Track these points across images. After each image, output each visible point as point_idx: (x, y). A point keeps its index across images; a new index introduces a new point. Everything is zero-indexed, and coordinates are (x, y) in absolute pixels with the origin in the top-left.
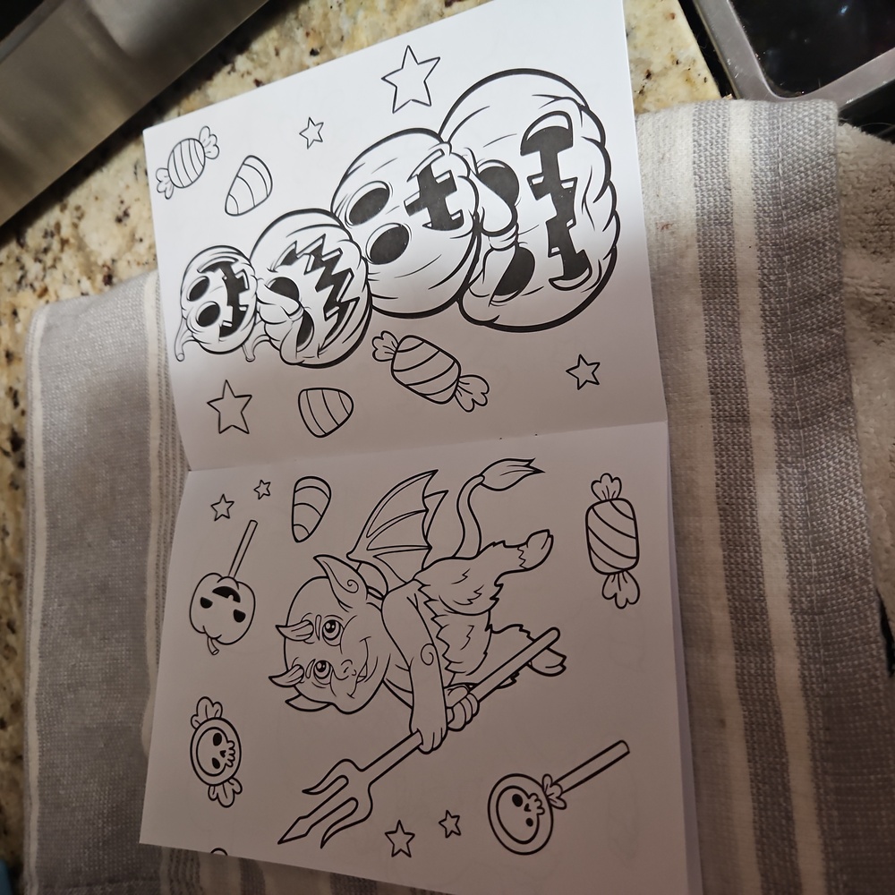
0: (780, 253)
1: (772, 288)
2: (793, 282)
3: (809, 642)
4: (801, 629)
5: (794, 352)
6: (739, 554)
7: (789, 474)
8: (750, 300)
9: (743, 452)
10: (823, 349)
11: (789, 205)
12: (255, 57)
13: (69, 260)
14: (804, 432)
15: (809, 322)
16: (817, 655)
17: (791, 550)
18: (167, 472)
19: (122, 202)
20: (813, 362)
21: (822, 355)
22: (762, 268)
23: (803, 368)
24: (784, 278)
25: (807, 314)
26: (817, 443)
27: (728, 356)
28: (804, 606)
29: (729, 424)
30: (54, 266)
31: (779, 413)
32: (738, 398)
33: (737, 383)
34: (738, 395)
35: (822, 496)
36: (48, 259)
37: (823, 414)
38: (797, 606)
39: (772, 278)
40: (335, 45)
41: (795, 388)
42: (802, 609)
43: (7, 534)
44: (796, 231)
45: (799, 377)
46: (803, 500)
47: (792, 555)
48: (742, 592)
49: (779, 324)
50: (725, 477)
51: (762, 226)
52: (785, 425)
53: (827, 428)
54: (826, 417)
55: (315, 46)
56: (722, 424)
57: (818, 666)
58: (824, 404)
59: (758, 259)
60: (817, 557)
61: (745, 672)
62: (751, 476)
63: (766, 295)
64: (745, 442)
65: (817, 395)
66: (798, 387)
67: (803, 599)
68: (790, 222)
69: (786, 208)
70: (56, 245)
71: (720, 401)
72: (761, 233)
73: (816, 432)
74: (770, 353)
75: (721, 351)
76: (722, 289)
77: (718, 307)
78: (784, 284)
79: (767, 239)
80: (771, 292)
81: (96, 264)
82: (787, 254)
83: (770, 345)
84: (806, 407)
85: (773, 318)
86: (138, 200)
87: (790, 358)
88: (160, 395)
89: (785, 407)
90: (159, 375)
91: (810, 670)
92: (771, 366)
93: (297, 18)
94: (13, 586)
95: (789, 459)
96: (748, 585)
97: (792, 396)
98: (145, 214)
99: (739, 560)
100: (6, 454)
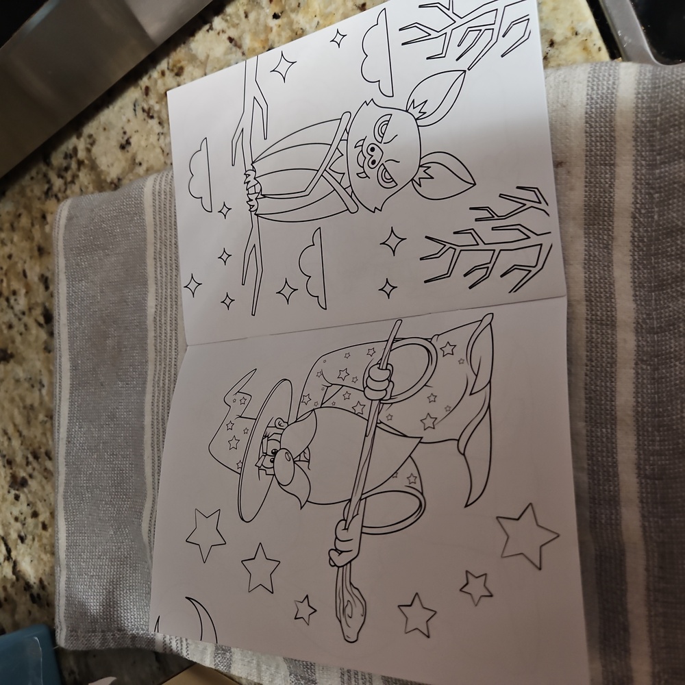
0: (651, 191)
1: (641, 219)
2: (659, 216)
3: (649, 500)
4: (644, 490)
5: (655, 272)
6: (599, 430)
8: (623, 228)
9: (610, 351)
10: (678, 272)
12: (228, 18)
13: (84, 177)
14: (658, 337)
15: (669, 249)
16: (655, 511)
17: (640, 429)
19: (125, 133)
20: (670, 281)
21: (677, 277)
22: (635, 203)
23: (661, 286)
24: (653, 212)
25: (668, 242)
26: (668, 347)
27: (602, 272)
28: (647, 472)
29: (599, 326)
30: (73, 182)
31: (640, 321)
32: (608, 307)
33: (608, 295)
34: (608, 304)
35: (668, 389)
36: (69, 176)
37: (674, 324)
38: (642, 472)
39: (643, 211)
40: (293, 11)
41: (653, 302)
42: (646, 475)
45: (657, 293)
46: (653, 391)
47: (641, 433)
48: (600, 459)
49: (645, 249)
50: (594, 369)
52: (644, 331)
53: (677, 335)
54: (676, 326)
55: (277, 10)
56: (594, 326)
57: (656, 519)
58: (676, 317)
59: (633, 196)
60: (660, 436)
62: (613, 370)
63: (637, 225)
64: (612, 342)
65: (671, 309)
66: (656, 300)
67: (647, 467)
69: (660, 154)
70: (74, 165)
71: (594, 308)
72: (638, 174)
73: (667, 338)
74: (636, 271)
75: (596, 267)
76: (601, 218)
77: (596, 232)
78: (652, 217)
79: (642, 179)
80: (641, 223)
81: (105, 181)
82: (657, 193)
83: (635, 265)
84: (661, 318)
85: (641, 244)
86: (137, 131)
87: (652, 277)
89: (645, 316)
91: (649, 522)
92: (635, 282)
94: (48, 425)
95: (645, 358)
96: (604, 454)
97: (651, 308)
98: (143, 143)
99: (599, 434)
100: (40, 325)
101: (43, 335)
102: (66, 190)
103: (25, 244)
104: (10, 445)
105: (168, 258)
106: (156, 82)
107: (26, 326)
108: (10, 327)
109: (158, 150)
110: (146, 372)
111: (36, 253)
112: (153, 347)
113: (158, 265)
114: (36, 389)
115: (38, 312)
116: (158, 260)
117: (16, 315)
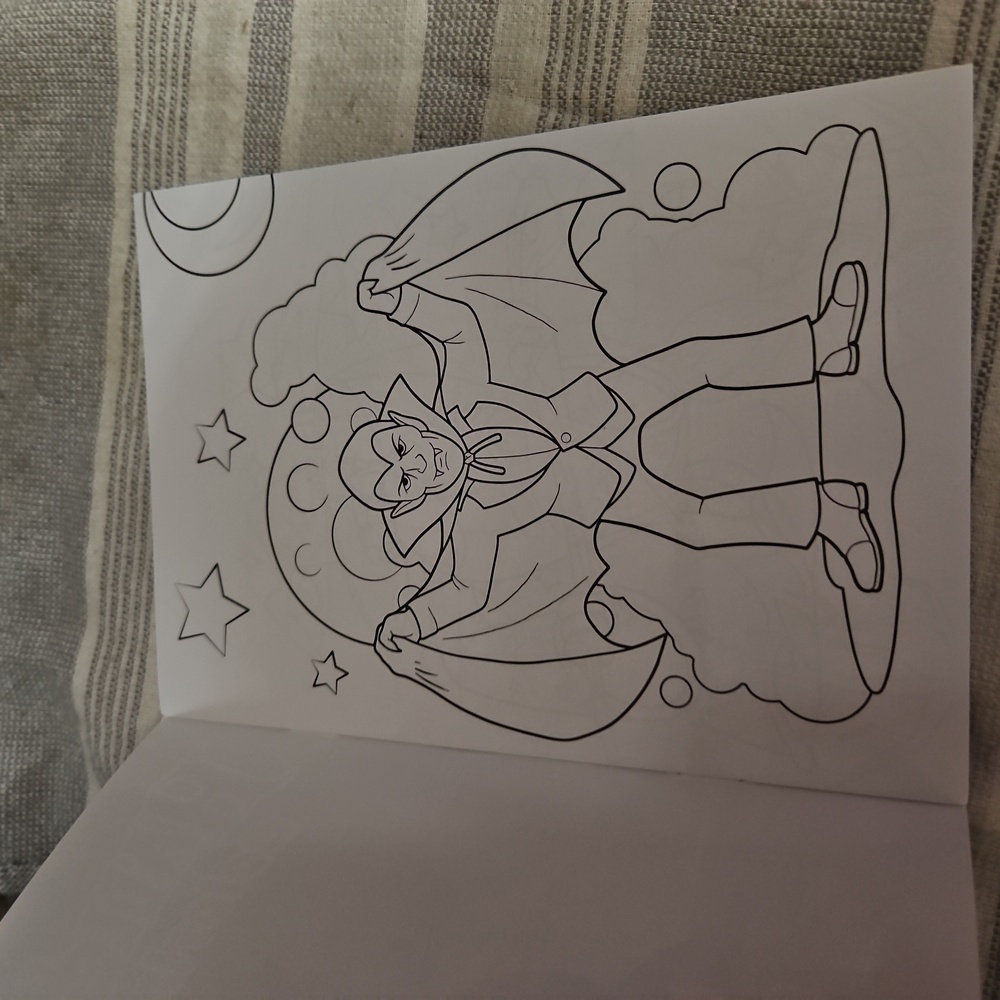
105: (164, 149)
110: (100, 383)
112: (120, 335)
113: (141, 159)
116: (141, 149)
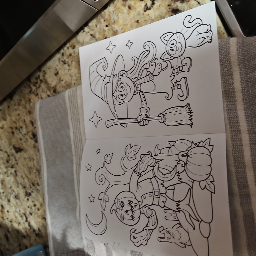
0: (247, 83)
2: (252, 91)
5: (253, 111)
6: (239, 170)
7: (253, 147)
8: (239, 97)
9: (240, 141)
11: (249, 68)
12: (90, 27)
13: (43, 86)
18: (76, 145)
19: (56, 70)
22: (242, 88)
24: (249, 90)
27: (233, 113)
29: (235, 133)
30: (39, 88)
31: (250, 129)
32: (237, 126)
33: (236, 121)
34: (237, 124)
36: (37, 85)
39: (245, 90)
40: (113, 24)
41: (254, 122)
43: (34, 160)
44: (252, 76)
45: (255, 119)
48: (241, 180)
49: (248, 103)
50: (235, 148)
51: (242, 75)
52: (251, 133)
55: (107, 24)
56: (233, 133)
59: (241, 85)
61: (243, 202)
62: (242, 148)
64: (240, 138)
68: (250, 73)
69: (248, 69)
70: (39, 82)
71: (232, 126)
72: (242, 77)
74: (246, 112)
75: (231, 112)
76: (231, 94)
77: (230, 99)
78: (249, 92)
79: (243, 79)
80: (245, 94)
81: (51, 87)
82: (250, 83)
83: (245, 109)
85: (246, 102)
86: (60, 69)
87: (252, 113)
88: (72, 125)
89: (251, 127)
90: (71, 119)
92: (246, 116)
93: (101, 16)
94: (37, 174)
95: (253, 143)
96: (242, 178)
97: (253, 124)
98: (63, 73)
99: (240, 171)
100: (31, 138)
101: (33, 142)
102: (37, 91)
103: (24, 110)
104: (24, 181)
106: (66, 51)
107: (26, 139)
108: (21, 139)
109: (69, 75)
111: (28, 113)
114: (32, 161)
115: (30, 134)
117: (22, 135)
